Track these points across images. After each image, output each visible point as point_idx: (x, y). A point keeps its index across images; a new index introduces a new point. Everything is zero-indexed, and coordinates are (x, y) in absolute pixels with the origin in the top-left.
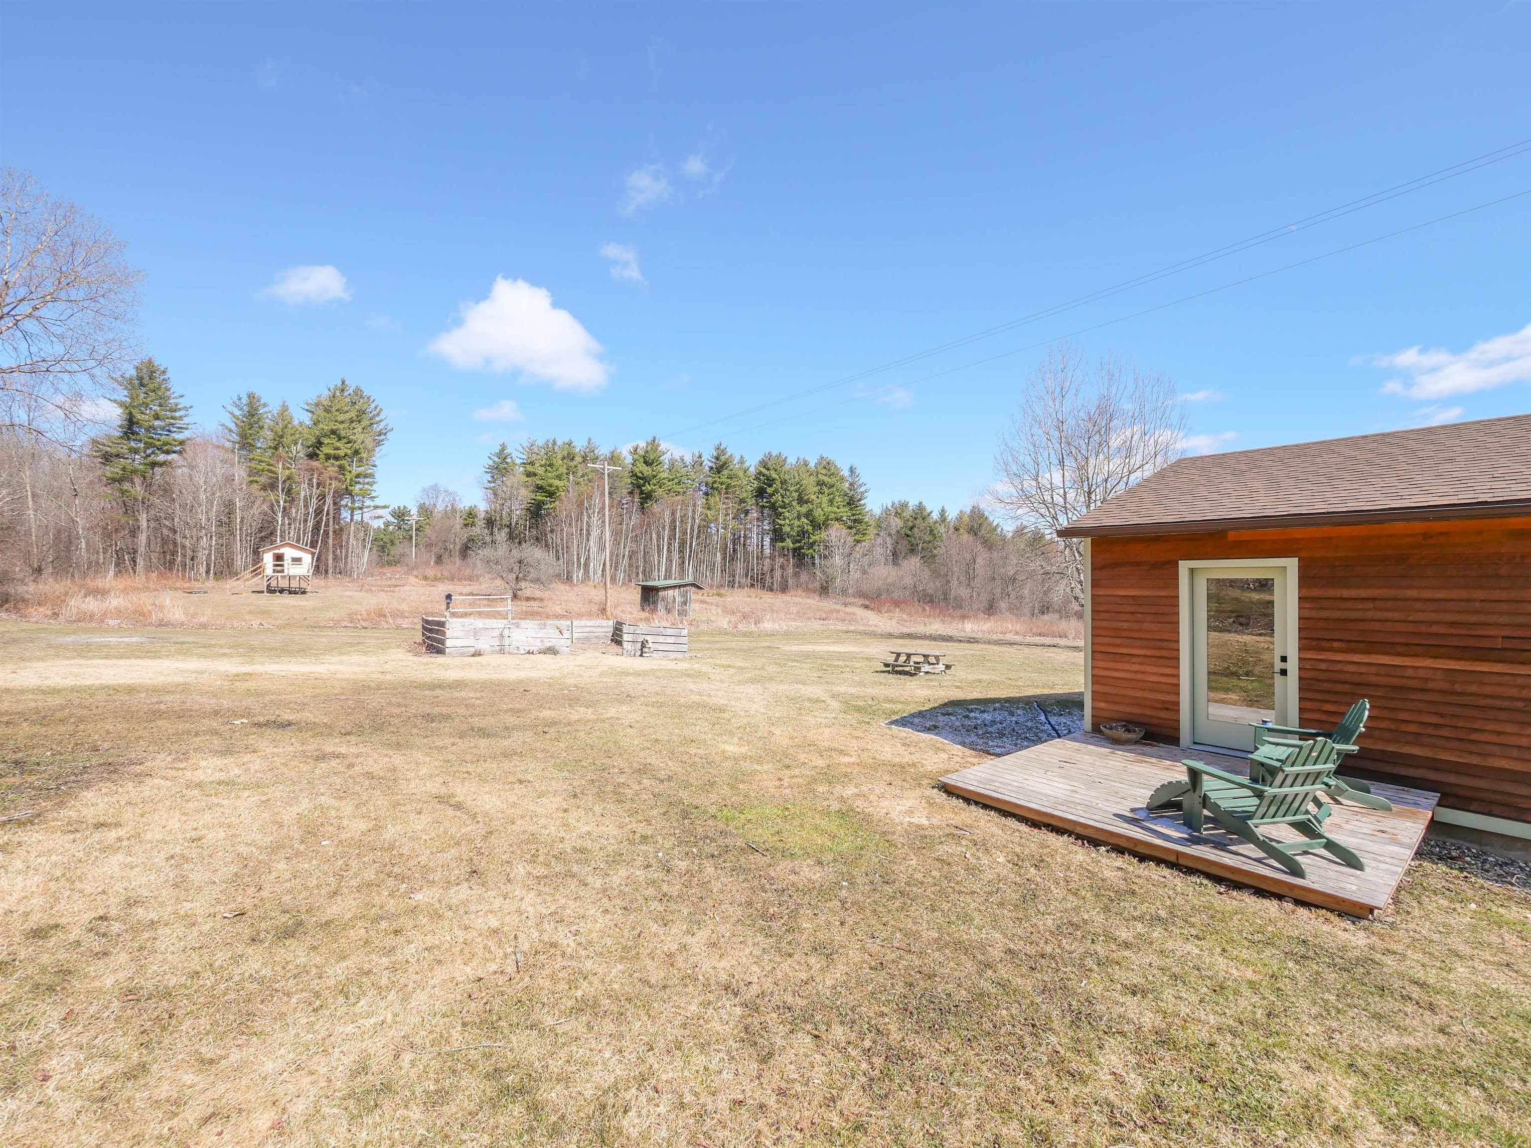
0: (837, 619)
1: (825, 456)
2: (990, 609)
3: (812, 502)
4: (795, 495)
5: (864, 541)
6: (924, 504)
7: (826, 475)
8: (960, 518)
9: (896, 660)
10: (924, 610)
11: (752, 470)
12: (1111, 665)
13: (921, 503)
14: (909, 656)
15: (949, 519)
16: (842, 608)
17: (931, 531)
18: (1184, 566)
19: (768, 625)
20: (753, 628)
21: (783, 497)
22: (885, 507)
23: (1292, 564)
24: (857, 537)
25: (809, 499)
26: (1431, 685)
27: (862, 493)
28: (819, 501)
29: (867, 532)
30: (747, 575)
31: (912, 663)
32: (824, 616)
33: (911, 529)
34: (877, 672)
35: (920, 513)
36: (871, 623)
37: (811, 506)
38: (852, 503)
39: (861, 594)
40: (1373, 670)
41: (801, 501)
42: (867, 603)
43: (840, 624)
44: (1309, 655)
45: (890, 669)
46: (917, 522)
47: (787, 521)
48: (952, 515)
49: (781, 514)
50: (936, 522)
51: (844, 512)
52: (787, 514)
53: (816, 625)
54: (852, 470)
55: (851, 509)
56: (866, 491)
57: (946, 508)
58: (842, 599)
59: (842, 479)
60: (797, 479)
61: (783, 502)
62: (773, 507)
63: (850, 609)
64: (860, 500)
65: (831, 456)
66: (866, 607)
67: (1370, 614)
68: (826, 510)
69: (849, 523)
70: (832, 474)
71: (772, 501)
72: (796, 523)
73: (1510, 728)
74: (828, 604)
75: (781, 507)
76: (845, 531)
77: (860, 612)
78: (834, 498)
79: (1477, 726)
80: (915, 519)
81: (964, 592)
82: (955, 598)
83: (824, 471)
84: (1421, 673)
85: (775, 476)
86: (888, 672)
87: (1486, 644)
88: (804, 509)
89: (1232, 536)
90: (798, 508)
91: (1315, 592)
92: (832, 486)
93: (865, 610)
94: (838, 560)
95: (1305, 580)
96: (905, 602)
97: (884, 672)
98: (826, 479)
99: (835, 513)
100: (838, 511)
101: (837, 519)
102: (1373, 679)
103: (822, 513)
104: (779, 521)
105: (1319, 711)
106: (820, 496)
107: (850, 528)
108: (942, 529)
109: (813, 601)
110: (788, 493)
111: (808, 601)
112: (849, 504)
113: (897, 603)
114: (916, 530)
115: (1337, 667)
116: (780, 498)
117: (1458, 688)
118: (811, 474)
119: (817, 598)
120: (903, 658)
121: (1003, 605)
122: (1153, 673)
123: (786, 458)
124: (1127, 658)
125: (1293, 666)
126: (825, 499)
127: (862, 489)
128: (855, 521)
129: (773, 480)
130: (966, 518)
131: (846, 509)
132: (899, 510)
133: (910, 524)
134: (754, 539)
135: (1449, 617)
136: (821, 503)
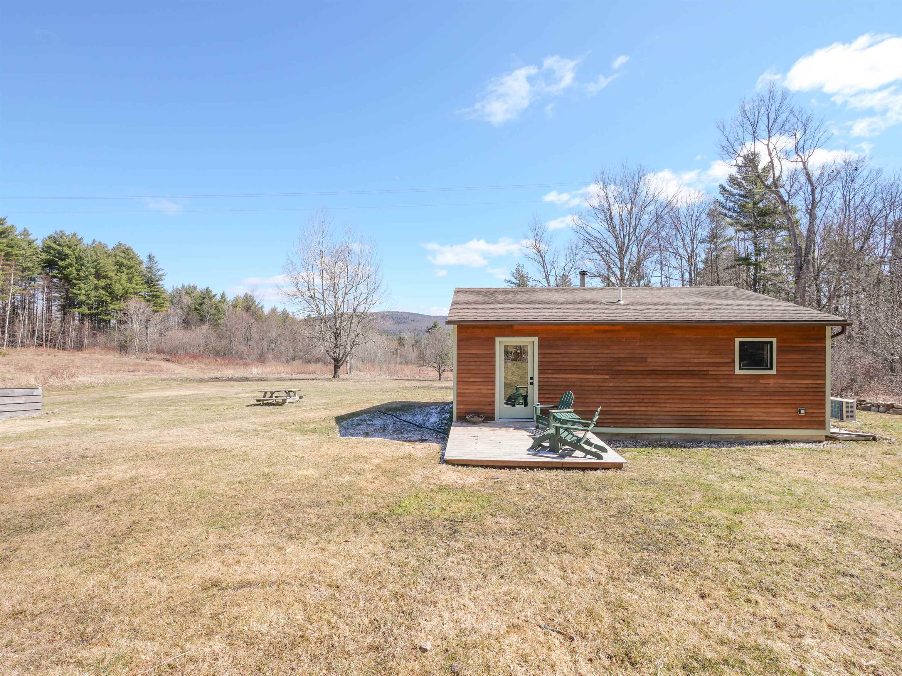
0: (145, 370)
1: (123, 243)
2: (262, 359)
3: (110, 278)
4: (93, 271)
5: (161, 311)
6: (210, 288)
7: (125, 258)
8: (236, 300)
9: (264, 396)
10: (216, 361)
11: (39, 243)
12: (466, 387)
13: (208, 288)
14: (272, 393)
15: (228, 299)
16: (144, 361)
17: (216, 307)
18: (498, 340)
19: (83, 379)
20: (68, 382)
21: (78, 271)
22: (175, 288)
23: (536, 340)
24: (155, 308)
25: (107, 275)
26: (576, 384)
27: (160, 276)
28: (118, 278)
29: (165, 305)
30: (33, 335)
31: (274, 397)
32: (131, 368)
33: (200, 305)
34: (251, 405)
35: (207, 295)
36: (176, 372)
37: (109, 281)
38: (150, 282)
39: (160, 351)
40: (560, 380)
41: (98, 275)
42: (168, 357)
43: (150, 374)
44: (542, 376)
45: (261, 402)
46: (206, 300)
47: (83, 291)
48: (230, 297)
49: (75, 285)
50: (219, 302)
51: (144, 290)
52: (82, 285)
53: (129, 376)
54: (150, 257)
55: (149, 287)
56: (163, 275)
57: (226, 293)
58: (143, 355)
59: (141, 263)
60: (94, 258)
61: (78, 275)
62: (67, 279)
63: (152, 363)
64: (158, 281)
65: (128, 243)
66: (168, 360)
67: (560, 359)
68: (125, 285)
69: (148, 298)
70: (132, 258)
71: (65, 273)
72: (93, 293)
73: (595, 396)
74: (130, 359)
75: (76, 279)
76: (144, 304)
77: (165, 365)
78: (133, 277)
79: (587, 396)
80: (204, 298)
81: (243, 348)
82: (237, 353)
83: (122, 255)
84: (573, 380)
85: (67, 251)
86: (259, 405)
87: (588, 368)
88: (102, 283)
89: (516, 327)
90: (96, 282)
91: (544, 351)
92: (132, 267)
93: (167, 363)
94: (136, 326)
95: (540, 346)
96: (201, 356)
97: (255, 405)
98: (125, 261)
99: (133, 289)
100: (137, 287)
101: (135, 294)
102: (560, 384)
103: (121, 287)
104: (74, 291)
105: (544, 398)
106: (119, 274)
107: (149, 301)
108: (225, 307)
109: (114, 357)
110: (84, 268)
111: (108, 357)
112: (147, 282)
113: (194, 357)
114: (204, 306)
115: (549, 380)
116: (75, 271)
117: (582, 384)
118: (109, 256)
119: (117, 355)
120: (269, 394)
121: (270, 356)
122: (484, 389)
123: (81, 239)
124: (473, 383)
125: (536, 381)
126: (124, 277)
127: (160, 273)
128: (153, 296)
129: (66, 255)
130: (240, 301)
131: (145, 286)
132: (190, 291)
133: (200, 302)
134: (40, 305)
135: (581, 359)
136: (120, 280)
